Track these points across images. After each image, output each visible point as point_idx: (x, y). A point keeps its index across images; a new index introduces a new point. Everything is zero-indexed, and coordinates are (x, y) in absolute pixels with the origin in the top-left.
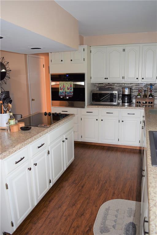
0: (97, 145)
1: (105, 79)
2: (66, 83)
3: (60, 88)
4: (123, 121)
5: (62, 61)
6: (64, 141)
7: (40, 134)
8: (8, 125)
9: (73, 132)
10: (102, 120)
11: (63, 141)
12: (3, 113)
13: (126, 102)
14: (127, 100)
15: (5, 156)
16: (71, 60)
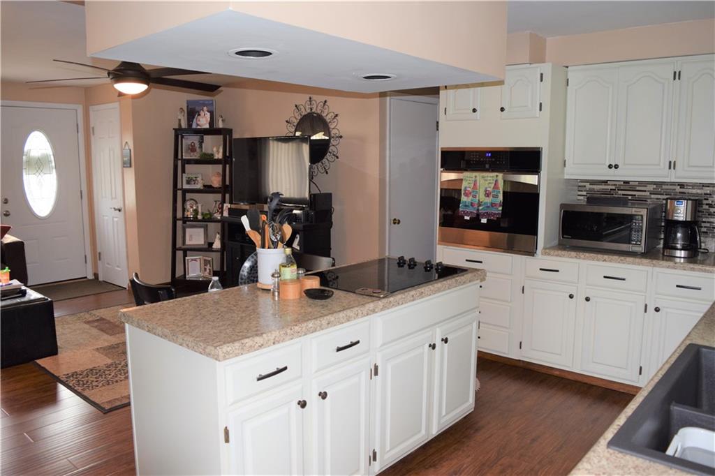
0: (570, 377)
1: (610, 166)
2: (483, 177)
3: (465, 190)
4: (657, 310)
5: (474, 110)
6: (433, 347)
7: (348, 312)
8: (276, 279)
9: (475, 325)
10: (587, 299)
11: (430, 346)
12: (269, 248)
13: (679, 246)
14: (684, 239)
15: (228, 353)
16: (502, 109)
